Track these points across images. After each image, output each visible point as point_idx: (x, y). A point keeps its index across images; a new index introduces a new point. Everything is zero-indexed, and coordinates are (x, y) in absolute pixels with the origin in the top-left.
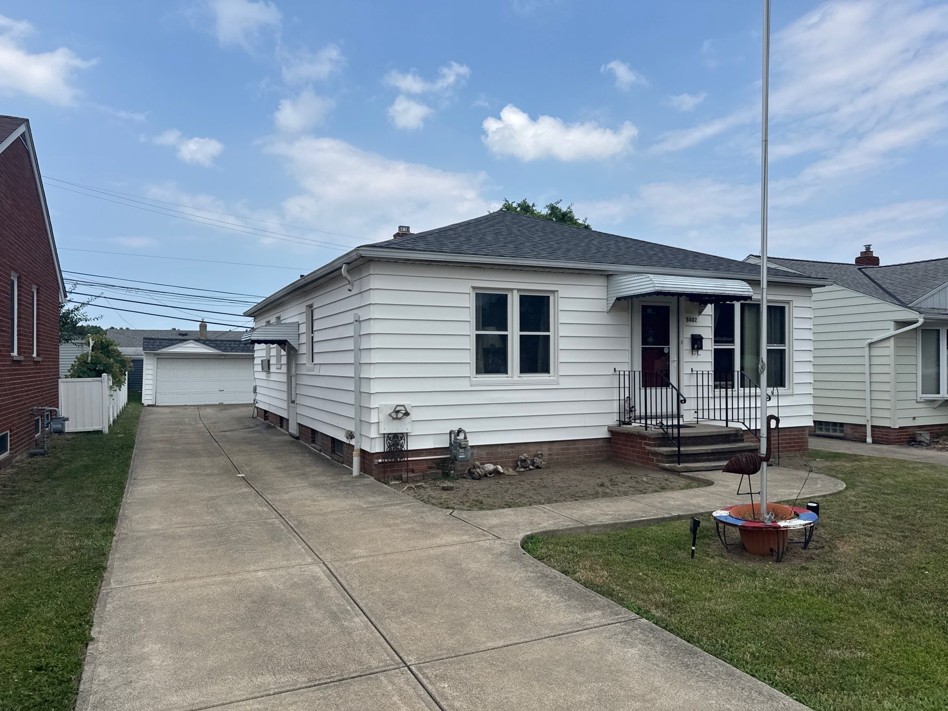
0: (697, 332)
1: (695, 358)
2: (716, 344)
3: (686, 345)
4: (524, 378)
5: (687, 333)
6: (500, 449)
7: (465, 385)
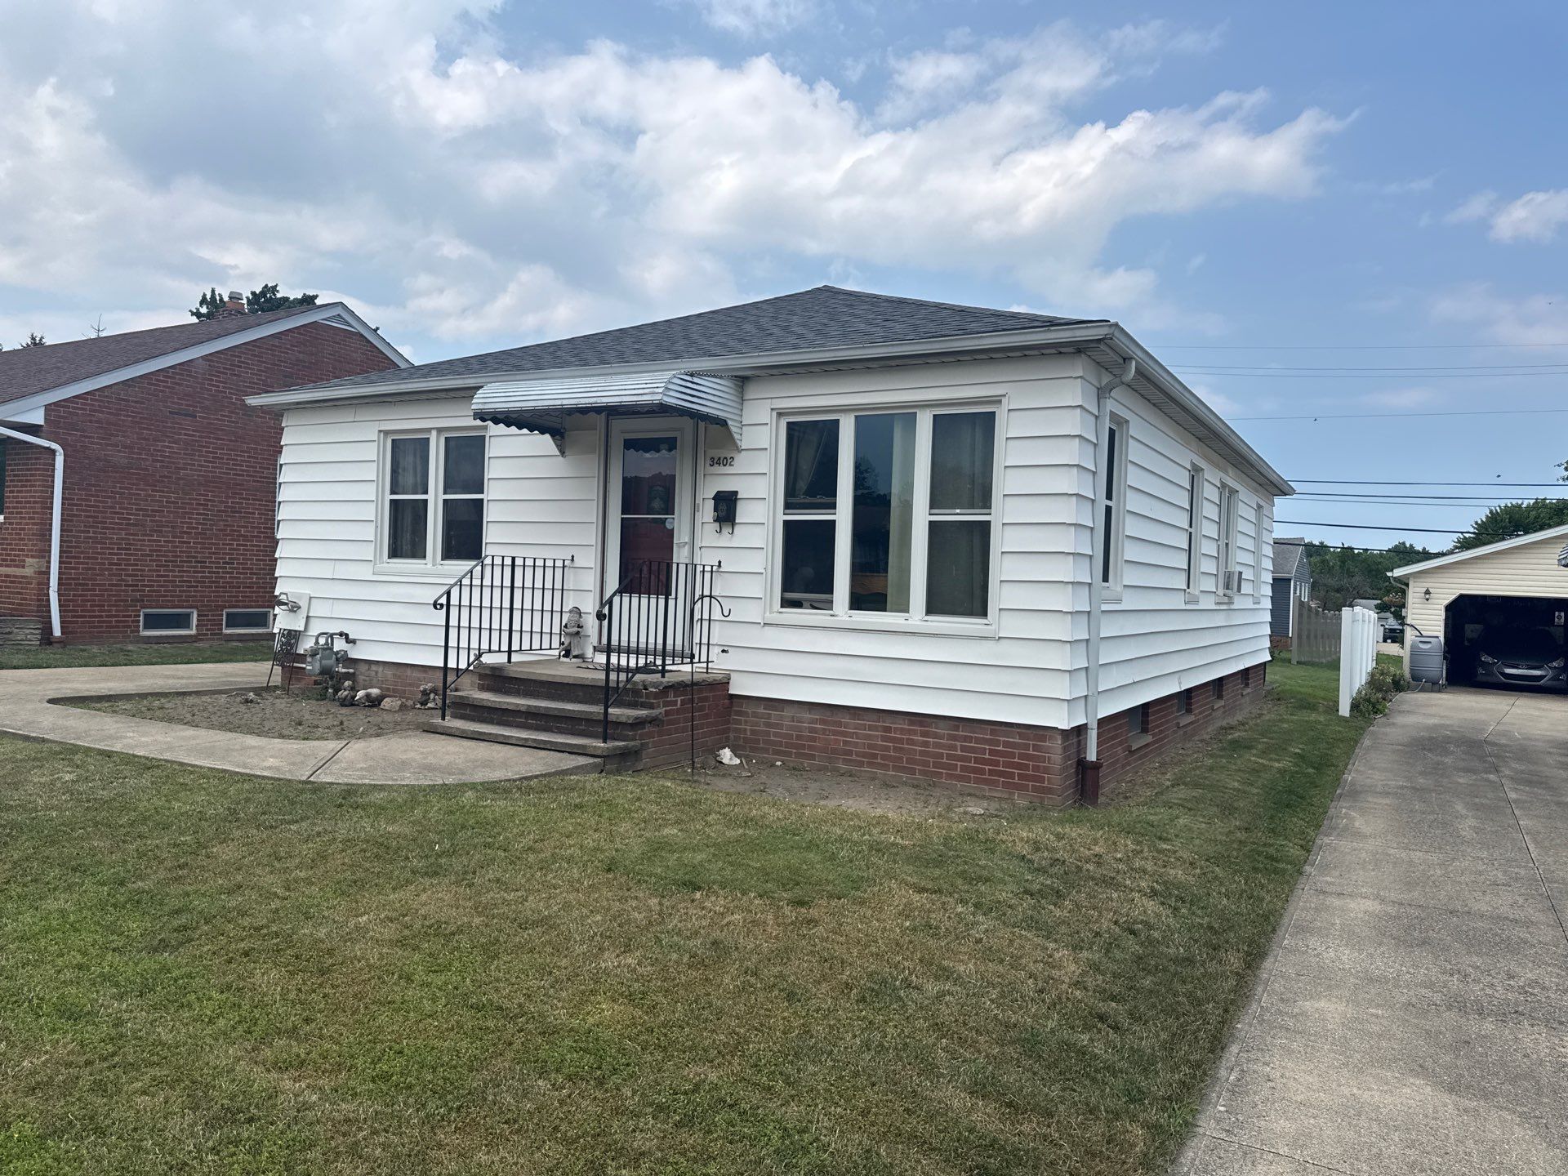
0: (727, 485)
1: (725, 540)
2: (788, 511)
3: (708, 512)
4: (446, 567)
5: (709, 490)
6: (409, 672)
7: (365, 572)
